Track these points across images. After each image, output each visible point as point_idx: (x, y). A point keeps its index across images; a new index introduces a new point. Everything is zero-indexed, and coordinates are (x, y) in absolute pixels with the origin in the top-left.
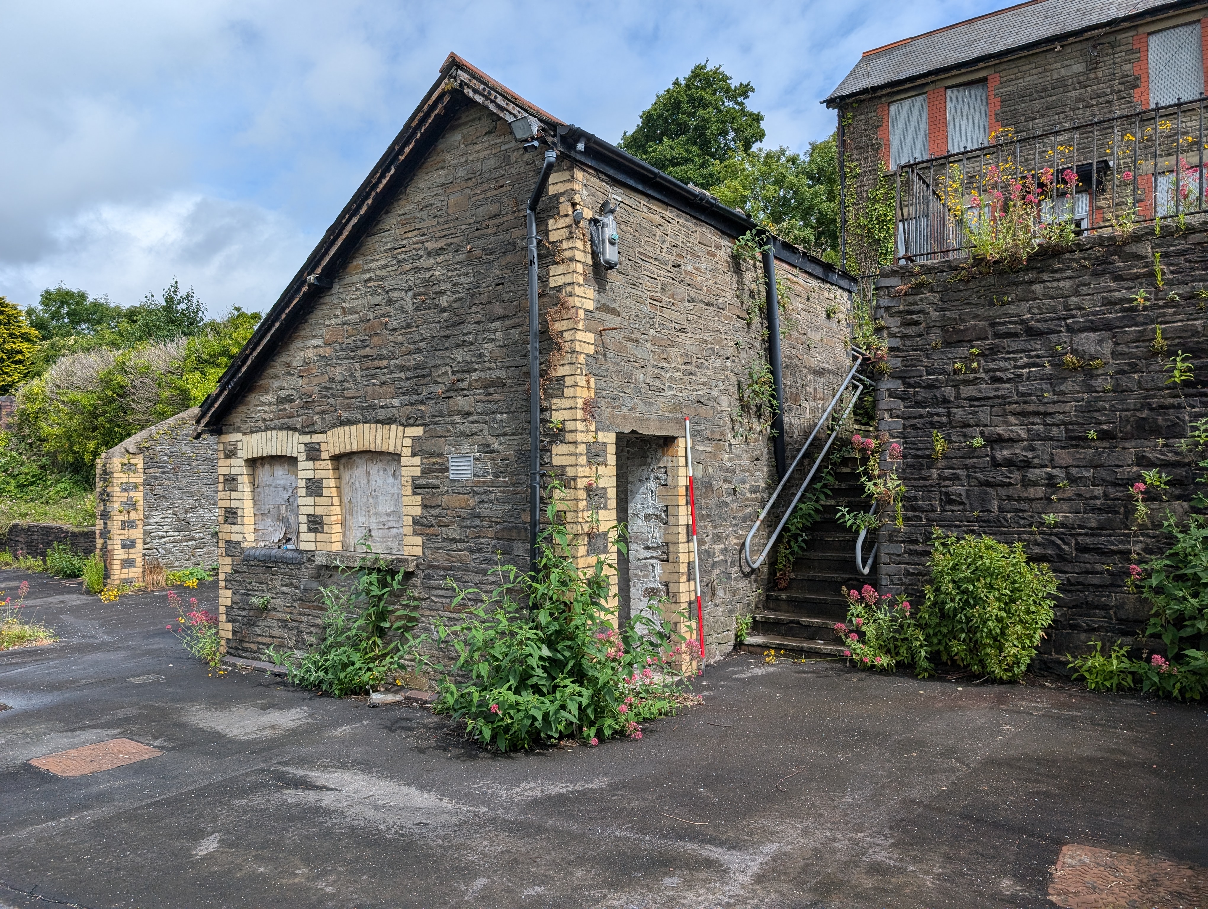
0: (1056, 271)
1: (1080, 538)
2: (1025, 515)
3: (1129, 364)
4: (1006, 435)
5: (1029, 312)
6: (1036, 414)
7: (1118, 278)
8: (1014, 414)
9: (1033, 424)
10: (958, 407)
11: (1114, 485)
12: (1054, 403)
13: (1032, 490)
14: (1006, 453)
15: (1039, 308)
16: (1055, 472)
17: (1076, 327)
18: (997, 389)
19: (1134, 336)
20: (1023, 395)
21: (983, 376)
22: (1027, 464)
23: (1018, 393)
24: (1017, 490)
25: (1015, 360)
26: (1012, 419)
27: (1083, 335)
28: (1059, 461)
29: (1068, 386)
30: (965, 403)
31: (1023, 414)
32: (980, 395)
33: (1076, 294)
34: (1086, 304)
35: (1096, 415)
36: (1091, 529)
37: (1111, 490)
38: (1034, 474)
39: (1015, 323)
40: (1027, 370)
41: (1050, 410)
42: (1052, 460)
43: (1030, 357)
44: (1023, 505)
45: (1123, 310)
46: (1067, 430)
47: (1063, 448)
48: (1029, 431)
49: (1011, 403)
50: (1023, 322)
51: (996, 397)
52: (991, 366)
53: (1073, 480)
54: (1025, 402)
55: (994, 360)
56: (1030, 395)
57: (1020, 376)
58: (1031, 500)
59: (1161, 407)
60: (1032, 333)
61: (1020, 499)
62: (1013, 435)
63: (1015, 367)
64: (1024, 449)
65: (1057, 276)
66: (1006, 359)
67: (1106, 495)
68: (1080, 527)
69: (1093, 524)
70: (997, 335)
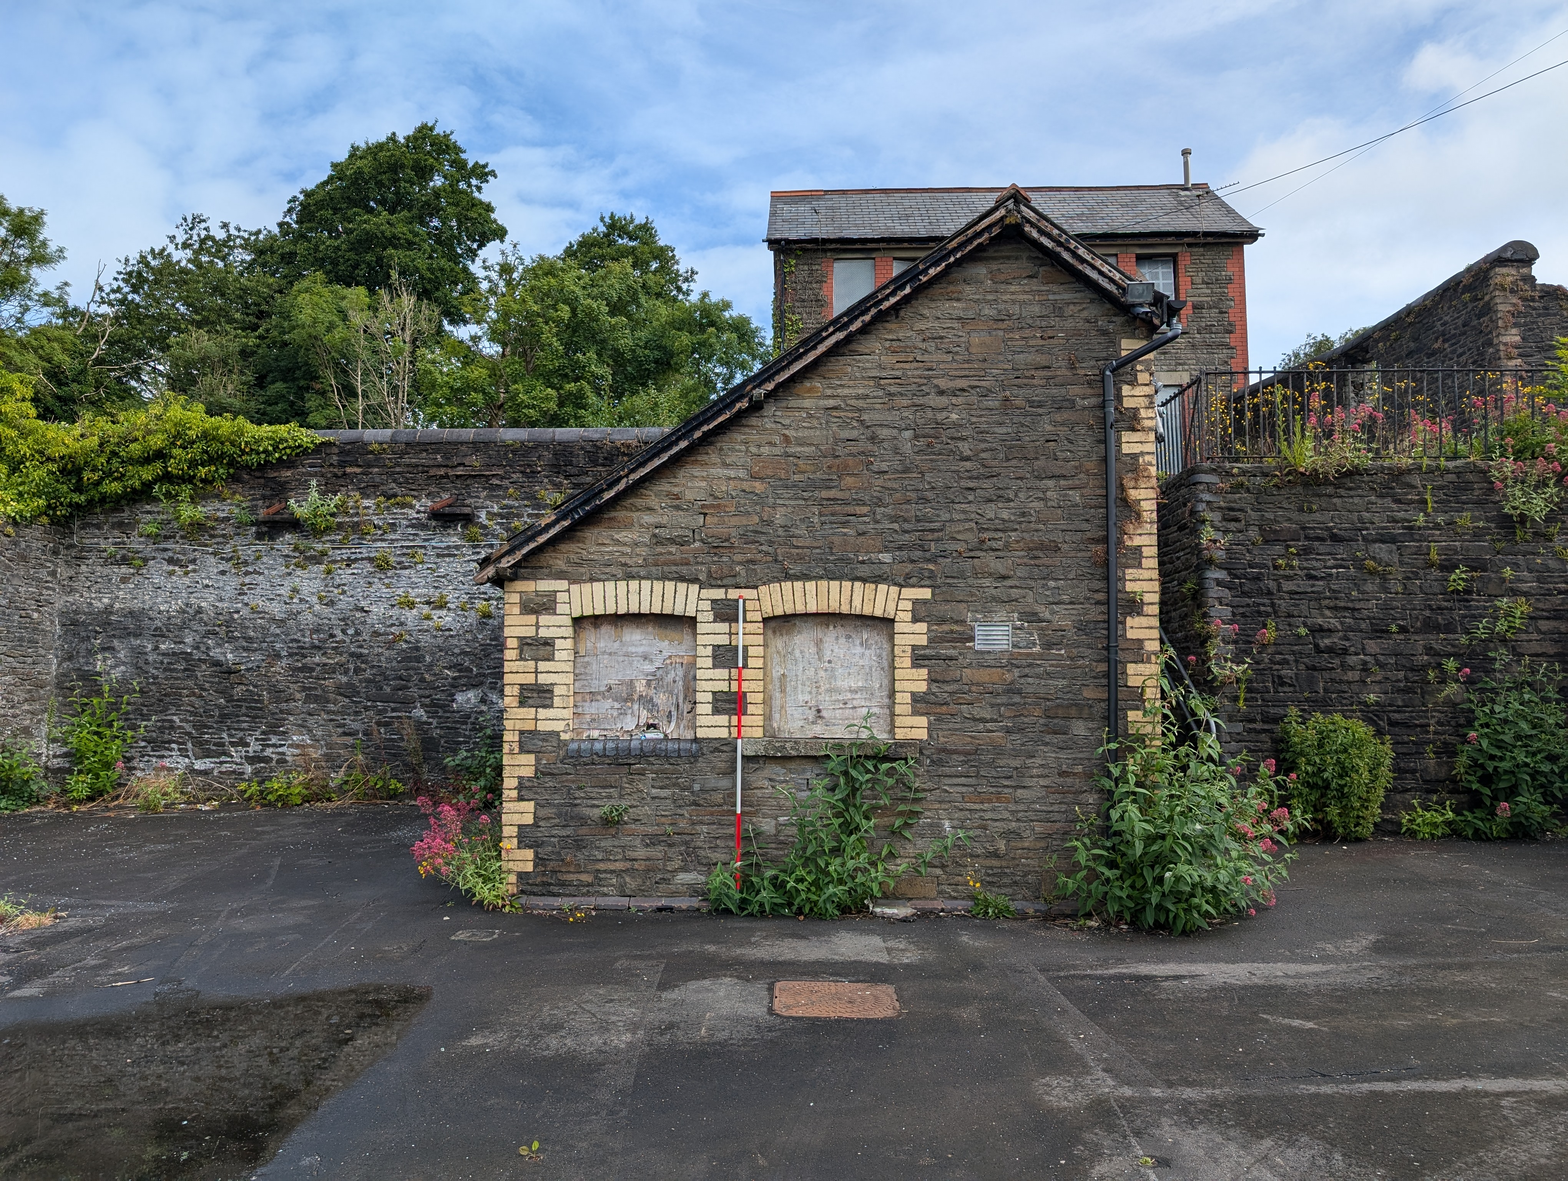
0: (1350, 489)
1: (1391, 715)
2: (1346, 695)
3: (1412, 572)
4: (1326, 626)
5: (1332, 520)
6: (1346, 609)
7: (1398, 501)
8: (1328, 608)
9: (1345, 617)
10: (1280, 599)
11: (1412, 670)
12: (1360, 600)
13: (1350, 673)
14: (1327, 641)
15: (1340, 519)
16: (1368, 658)
17: (1370, 538)
18: (1313, 586)
19: (1414, 550)
20: (1334, 591)
21: (1299, 572)
22: (1345, 652)
23: (1330, 589)
24: (1338, 674)
25: (1324, 561)
26: (1328, 613)
27: (1377, 545)
28: (1369, 650)
29: (1369, 587)
30: (1286, 596)
31: (1335, 608)
32: (1299, 590)
33: (1368, 510)
34: (1376, 520)
35: (1392, 612)
36: (1398, 707)
37: (1410, 675)
38: (1352, 660)
39: (1321, 529)
40: (1334, 570)
41: (1357, 607)
42: (1363, 649)
43: (1337, 559)
44: (1345, 687)
45: (1404, 528)
46: (1371, 623)
47: (1371, 639)
48: (1342, 623)
49: (1325, 598)
50: (1329, 529)
51: (1313, 592)
52: (1305, 564)
53: (1382, 666)
54: (1336, 599)
55: (1307, 560)
56: (1340, 592)
57: (1331, 575)
58: (1349, 682)
59: (1439, 608)
60: (1335, 538)
61: (1341, 682)
62: (1331, 626)
63: (1325, 567)
64: (1340, 639)
65: (1352, 493)
66: (1317, 560)
67: (1406, 679)
68: (1390, 705)
69: (1400, 703)
70: (1307, 538)
